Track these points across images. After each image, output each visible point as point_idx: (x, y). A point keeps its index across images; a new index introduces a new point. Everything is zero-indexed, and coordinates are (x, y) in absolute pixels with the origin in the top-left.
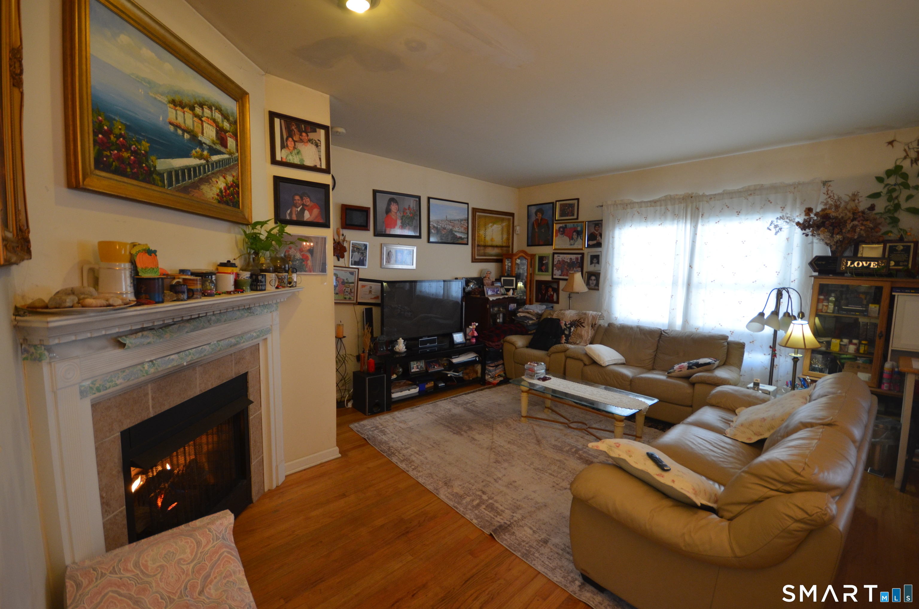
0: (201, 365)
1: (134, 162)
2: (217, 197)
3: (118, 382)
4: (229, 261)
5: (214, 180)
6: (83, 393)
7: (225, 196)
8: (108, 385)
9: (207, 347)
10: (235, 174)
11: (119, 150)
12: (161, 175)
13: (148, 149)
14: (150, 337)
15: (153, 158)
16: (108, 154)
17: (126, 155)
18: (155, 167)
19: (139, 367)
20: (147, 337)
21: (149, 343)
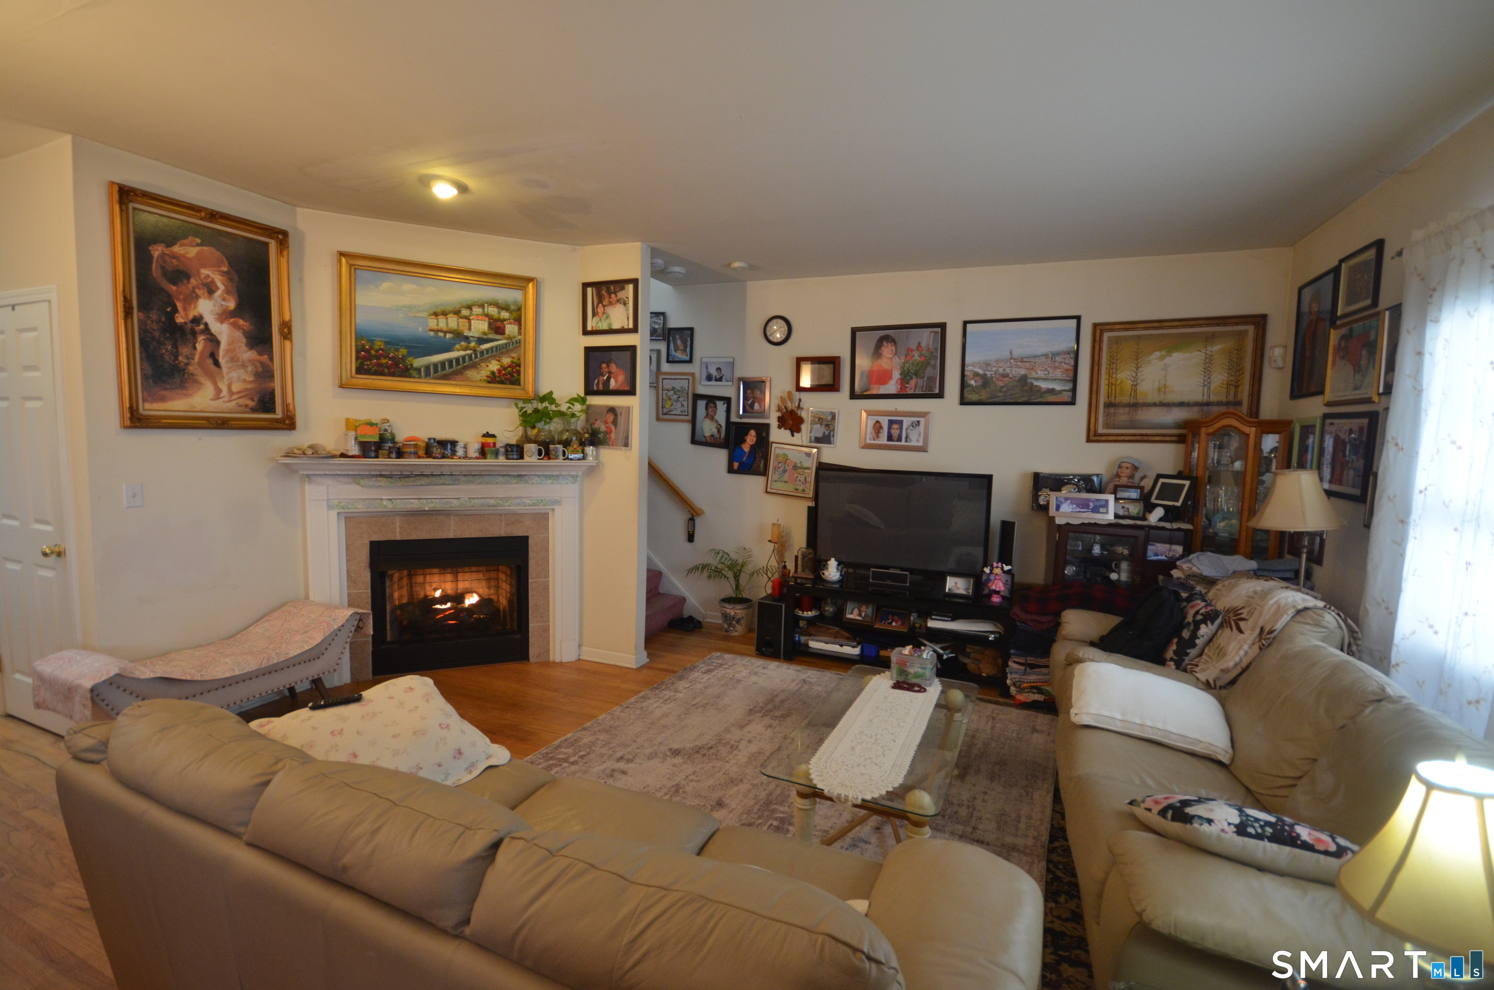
0: (457, 515)
1: (392, 365)
2: (486, 378)
3: (359, 507)
4: (487, 433)
5: (483, 365)
6: (330, 507)
7: (499, 377)
8: (350, 507)
9: (455, 501)
10: (515, 355)
11: (378, 358)
12: (418, 370)
13: (405, 353)
14: (383, 482)
15: (410, 359)
16: (369, 363)
17: (384, 361)
18: (412, 365)
19: (378, 501)
20: (380, 481)
21: (380, 486)
